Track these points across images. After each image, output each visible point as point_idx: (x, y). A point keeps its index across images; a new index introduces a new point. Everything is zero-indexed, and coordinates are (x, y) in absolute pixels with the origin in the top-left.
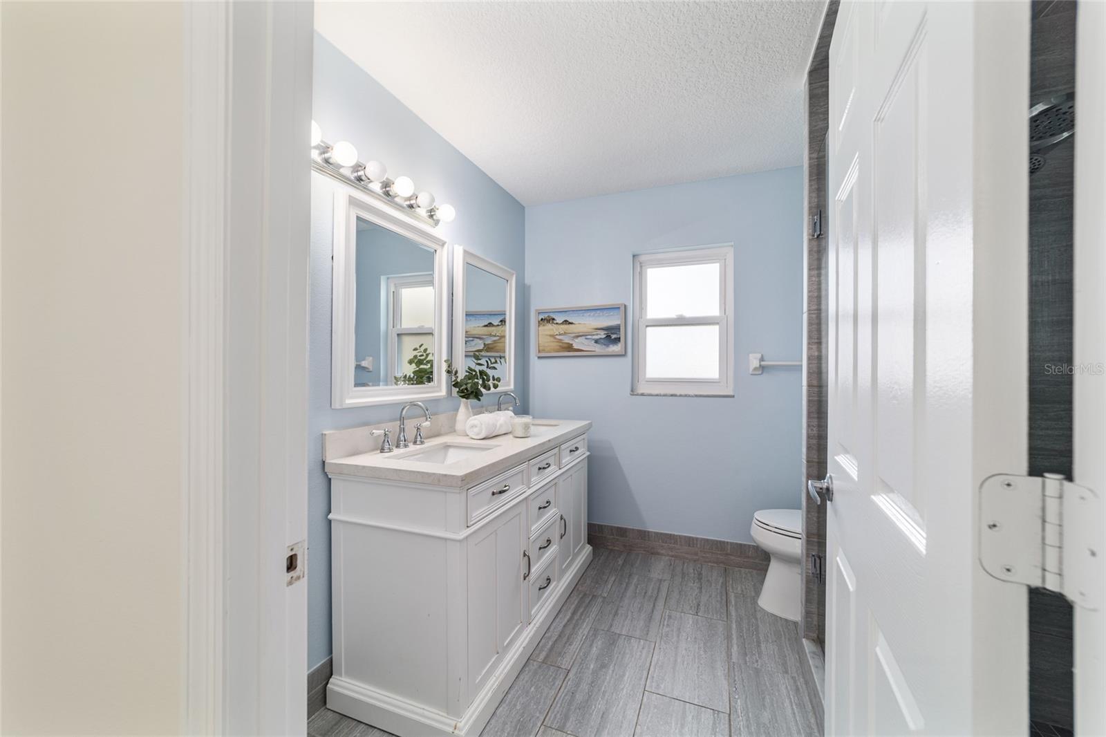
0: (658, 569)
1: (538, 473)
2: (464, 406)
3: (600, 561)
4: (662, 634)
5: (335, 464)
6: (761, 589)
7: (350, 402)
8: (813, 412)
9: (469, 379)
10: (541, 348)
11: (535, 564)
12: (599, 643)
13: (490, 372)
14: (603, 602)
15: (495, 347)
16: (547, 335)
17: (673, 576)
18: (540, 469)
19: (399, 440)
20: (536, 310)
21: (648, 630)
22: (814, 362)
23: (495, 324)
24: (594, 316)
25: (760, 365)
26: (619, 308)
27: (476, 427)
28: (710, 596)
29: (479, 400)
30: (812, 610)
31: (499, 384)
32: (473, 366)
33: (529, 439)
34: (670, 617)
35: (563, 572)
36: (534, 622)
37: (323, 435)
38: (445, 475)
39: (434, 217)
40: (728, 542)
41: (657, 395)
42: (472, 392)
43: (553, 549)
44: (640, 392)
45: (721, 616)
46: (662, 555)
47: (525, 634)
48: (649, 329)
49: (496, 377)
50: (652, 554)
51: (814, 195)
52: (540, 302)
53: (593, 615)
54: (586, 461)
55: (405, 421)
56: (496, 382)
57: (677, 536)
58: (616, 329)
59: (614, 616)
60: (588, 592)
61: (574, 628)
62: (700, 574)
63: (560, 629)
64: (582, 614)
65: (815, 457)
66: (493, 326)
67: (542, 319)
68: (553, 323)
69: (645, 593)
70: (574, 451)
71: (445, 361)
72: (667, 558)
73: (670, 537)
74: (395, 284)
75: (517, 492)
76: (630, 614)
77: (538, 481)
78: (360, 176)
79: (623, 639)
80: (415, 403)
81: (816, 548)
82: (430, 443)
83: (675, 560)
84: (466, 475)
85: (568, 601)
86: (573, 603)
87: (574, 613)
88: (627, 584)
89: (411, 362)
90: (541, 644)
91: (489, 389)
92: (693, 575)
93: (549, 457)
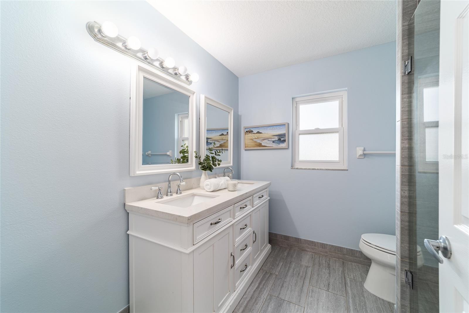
0: (306, 260)
1: (240, 211)
2: (204, 174)
3: (275, 253)
4: (308, 302)
5: (129, 205)
6: (366, 278)
7: (138, 173)
8: (405, 182)
9: (206, 161)
10: (246, 146)
11: (238, 259)
12: (272, 305)
13: (217, 157)
14: (276, 278)
15: (225, 145)
16: (249, 139)
17: (314, 265)
18: (241, 208)
19: (167, 192)
20: (244, 127)
21: (300, 299)
22: (405, 151)
23: (225, 134)
24: (272, 129)
25: (363, 153)
26: (285, 125)
27: (208, 185)
28: (335, 279)
29: (212, 171)
30: (406, 304)
31: (220, 163)
32: (209, 154)
33: (237, 191)
34: (312, 291)
35: (254, 260)
36: (237, 290)
37: (124, 190)
38: (180, 216)
39: (189, 80)
40: (344, 248)
41: (305, 169)
42: (208, 167)
43: (249, 249)
44: (296, 167)
45: (342, 293)
46: (308, 251)
47: (232, 297)
48: (301, 136)
49: (219, 160)
50: (302, 250)
51: (406, 48)
52: (246, 123)
53: (270, 286)
54: (268, 202)
55: (171, 182)
56: (219, 162)
57: (316, 242)
58: (283, 135)
59: (281, 287)
60: (268, 271)
61: (259, 294)
62: (329, 264)
63: (252, 293)
64: (264, 285)
65: (407, 209)
66: (224, 135)
67: (247, 131)
68: (252, 133)
69: (299, 274)
70: (261, 197)
71: (194, 152)
72: (310, 253)
73: (312, 243)
74: (181, 117)
75: (227, 222)
76: (290, 287)
77: (240, 215)
78: (146, 56)
79: (286, 303)
80: (175, 173)
81: (408, 266)
82: (184, 193)
83: (315, 255)
84: (191, 217)
85: (257, 275)
86: (260, 277)
87: (260, 284)
88: (289, 267)
89: (180, 152)
90: (241, 303)
91: (216, 166)
92: (325, 264)
93: (247, 202)
